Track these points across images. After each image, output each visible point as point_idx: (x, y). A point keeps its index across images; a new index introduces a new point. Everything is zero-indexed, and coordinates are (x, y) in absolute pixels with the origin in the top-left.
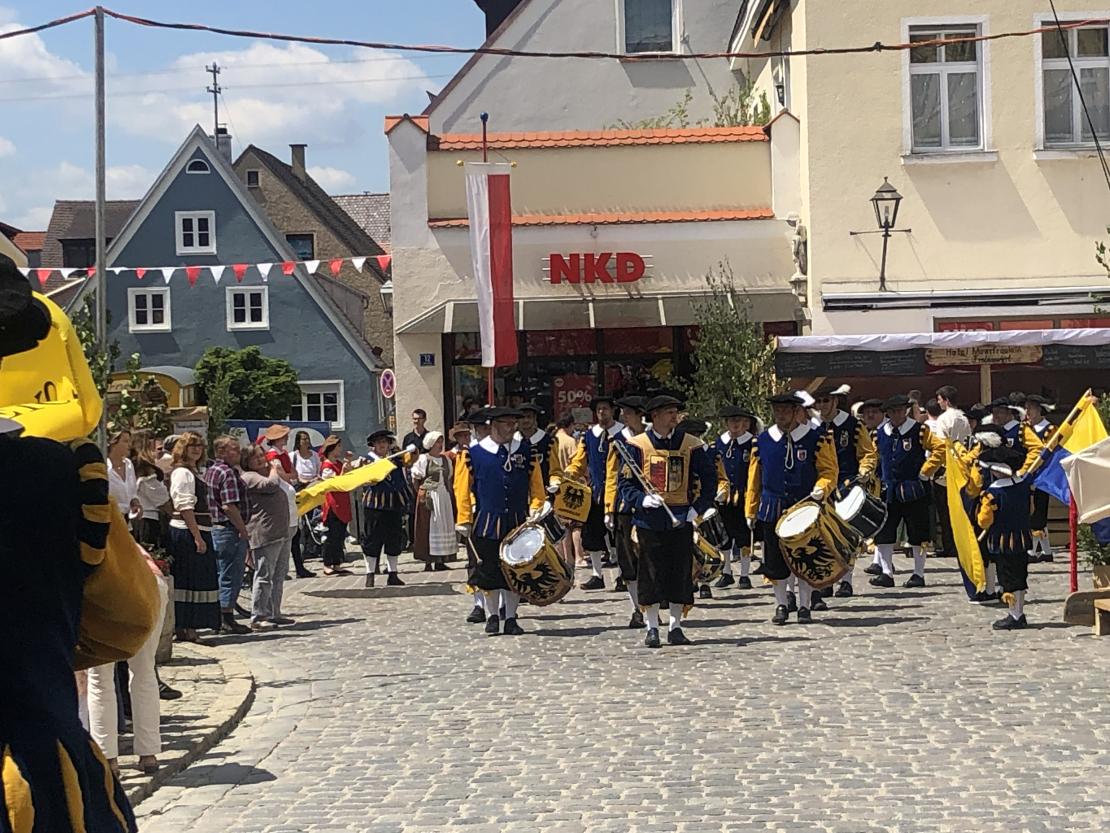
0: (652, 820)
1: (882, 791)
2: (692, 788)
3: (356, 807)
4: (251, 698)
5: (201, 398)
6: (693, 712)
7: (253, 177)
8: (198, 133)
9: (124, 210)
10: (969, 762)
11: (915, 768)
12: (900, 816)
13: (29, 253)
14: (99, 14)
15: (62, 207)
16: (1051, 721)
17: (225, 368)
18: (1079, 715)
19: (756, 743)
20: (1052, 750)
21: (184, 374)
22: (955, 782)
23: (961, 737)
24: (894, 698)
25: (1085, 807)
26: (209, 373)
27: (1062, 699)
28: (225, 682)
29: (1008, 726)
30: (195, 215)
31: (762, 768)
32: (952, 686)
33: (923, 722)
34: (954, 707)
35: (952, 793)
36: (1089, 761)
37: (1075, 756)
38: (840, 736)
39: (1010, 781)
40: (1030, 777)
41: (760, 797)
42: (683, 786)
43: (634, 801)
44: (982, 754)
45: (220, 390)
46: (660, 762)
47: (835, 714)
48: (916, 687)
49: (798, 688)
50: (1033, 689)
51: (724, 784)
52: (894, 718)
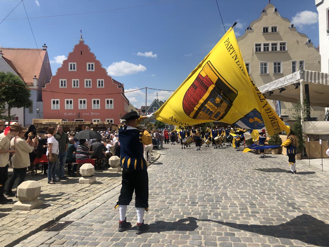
0: (201, 170)
1: (224, 167)
2: (205, 166)
3: (170, 167)
4: (160, 156)
5: (155, 126)
6: (205, 159)
7: (161, 104)
8: (155, 99)
9: (148, 107)
10: (233, 165)
11: (228, 165)
12: (226, 170)
13: (139, 111)
14: (146, 88)
15: (142, 107)
16: (242, 161)
17: (158, 123)
18: (245, 160)
19: (211, 162)
20: (242, 164)
21: (154, 123)
22: (232, 167)
23: (233, 162)
24: (226, 158)
25: (246, 170)
26: (156, 123)
27: (243, 158)
28: (157, 154)
29: (238, 161)
30: (155, 108)
31: (212, 165)
32: (232, 157)
33: (229, 160)
34: (232, 159)
35: (232, 168)
36: (246, 165)
37: (245, 164)
38: (220, 162)
39: (238, 167)
40: (240, 166)
41: (212, 168)
42: (204, 166)
43: (199, 168)
44: (235, 164)
45: (157, 125)
46: (201, 164)
47: (220, 159)
48: (228, 157)
49: (216, 157)
50: (240, 157)
51: (208, 166)
52: (225, 160)
